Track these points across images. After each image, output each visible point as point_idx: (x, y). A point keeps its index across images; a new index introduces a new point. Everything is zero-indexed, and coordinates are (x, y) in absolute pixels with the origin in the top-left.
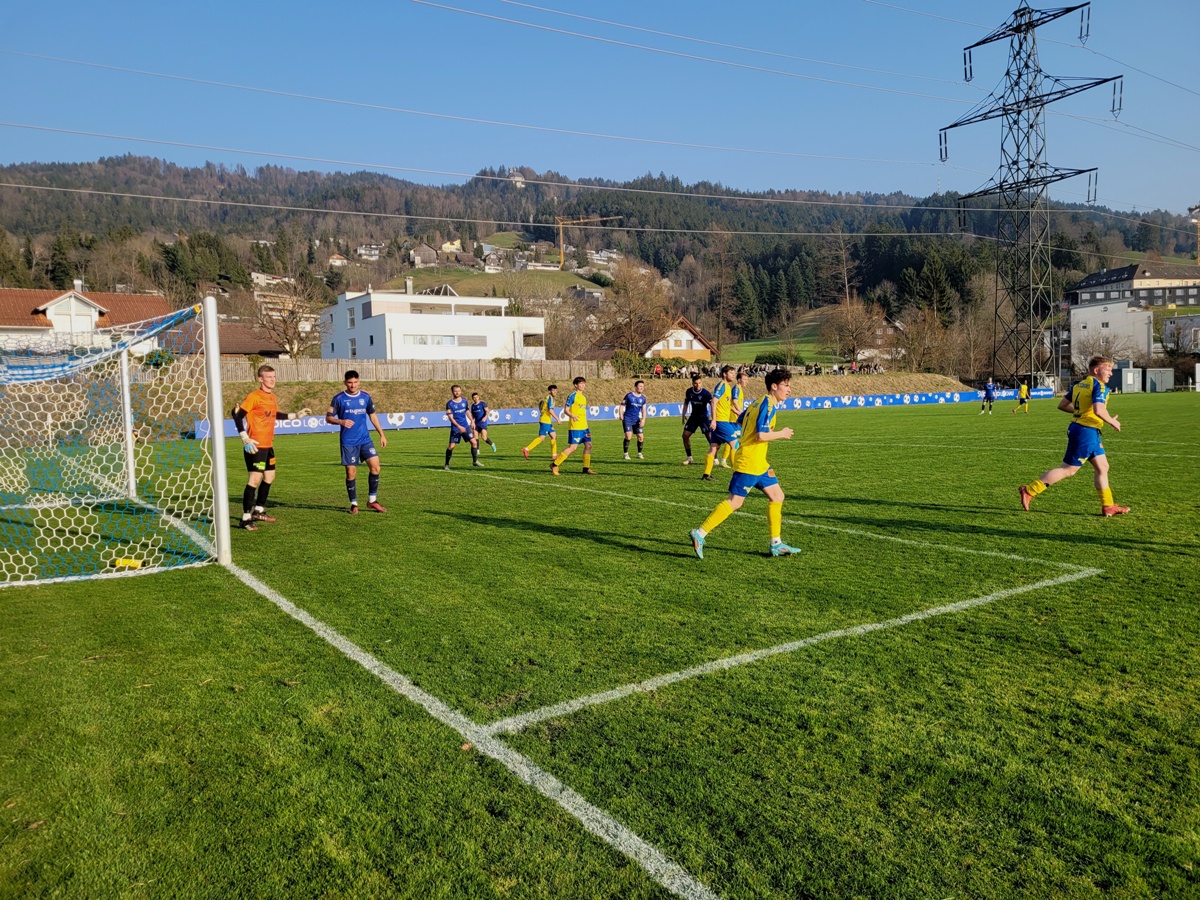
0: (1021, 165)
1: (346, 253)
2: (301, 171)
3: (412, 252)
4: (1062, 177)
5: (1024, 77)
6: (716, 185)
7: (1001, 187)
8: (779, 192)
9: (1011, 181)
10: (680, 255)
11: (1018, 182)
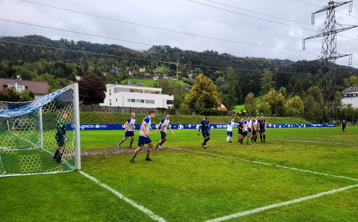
0: (328, 52)
2: (93, 43)
3: (129, 72)
4: (341, 56)
5: (331, 24)
7: (322, 59)
8: (250, 58)
9: (325, 57)
10: (218, 76)
11: (327, 58)
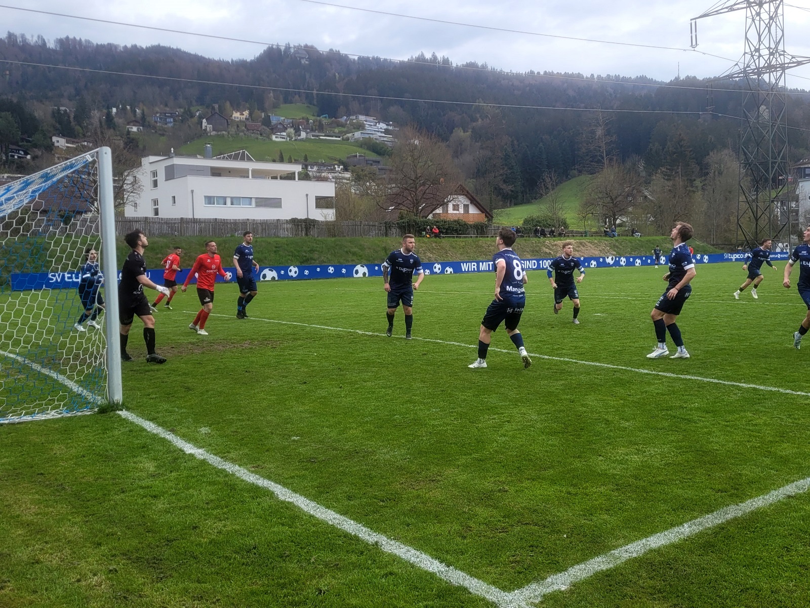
0: (762, 52)
1: (142, 121)
2: (99, 43)
3: (204, 121)
4: (799, 63)
6: (483, 65)
7: (745, 71)
8: (538, 73)
9: (753, 67)
10: (451, 127)
11: (759, 68)
